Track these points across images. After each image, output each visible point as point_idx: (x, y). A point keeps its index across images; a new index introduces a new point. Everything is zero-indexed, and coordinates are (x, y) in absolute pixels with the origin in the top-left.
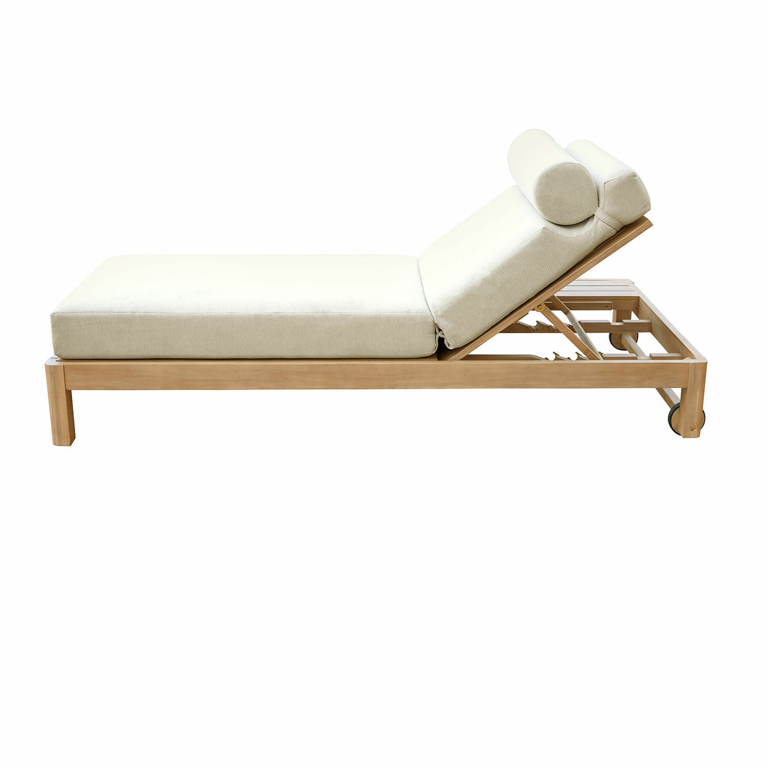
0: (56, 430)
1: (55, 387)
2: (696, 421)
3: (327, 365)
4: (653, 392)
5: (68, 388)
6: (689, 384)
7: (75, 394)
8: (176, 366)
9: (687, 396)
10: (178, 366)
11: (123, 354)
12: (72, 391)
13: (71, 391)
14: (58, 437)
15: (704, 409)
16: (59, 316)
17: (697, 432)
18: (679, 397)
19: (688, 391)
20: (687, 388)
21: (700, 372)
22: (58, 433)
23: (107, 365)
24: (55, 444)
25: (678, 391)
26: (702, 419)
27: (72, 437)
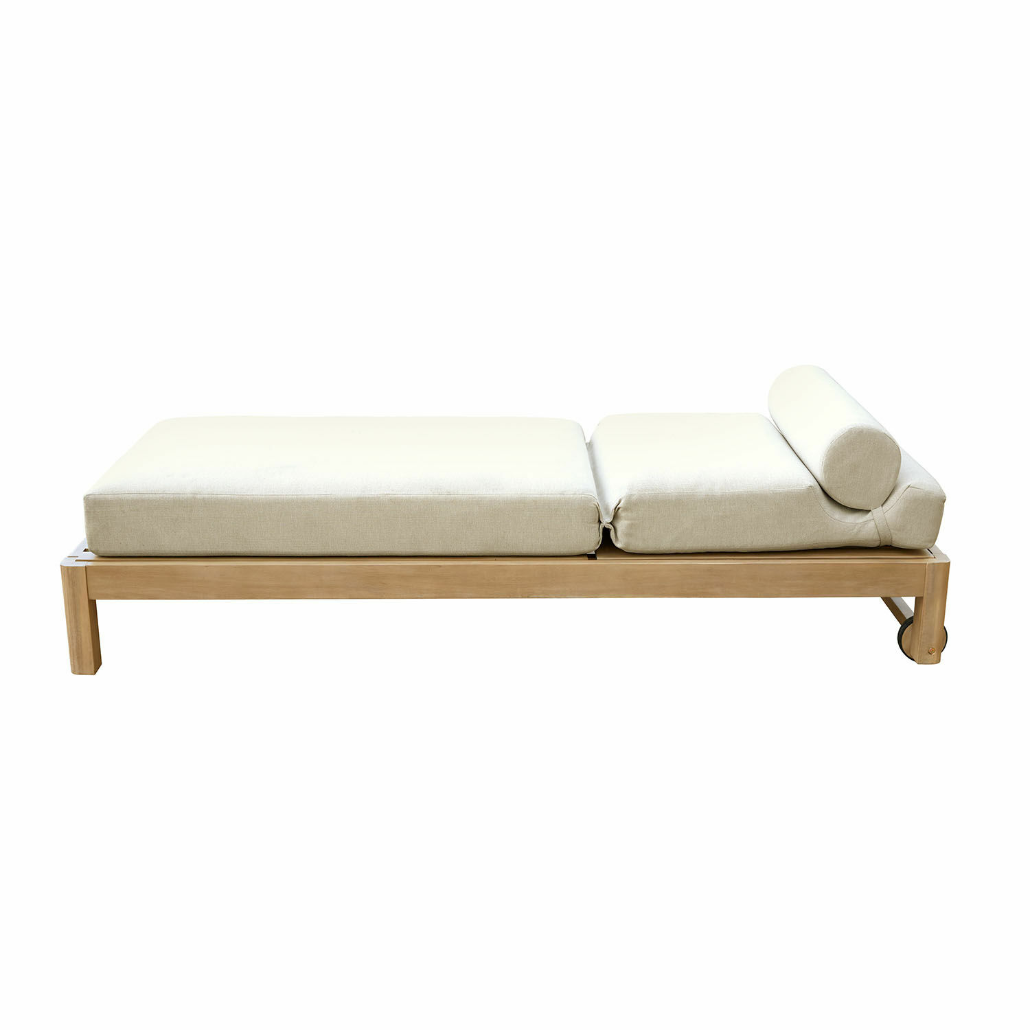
0: (75, 654)
1: (74, 595)
2: (935, 642)
3: (440, 566)
4: (877, 604)
5: (92, 598)
6: (925, 592)
7: (101, 605)
8: (235, 567)
9: (924, 608)
10: (239, 567)
11: (180, 550)
12: (97, 601)
13: (95, 601)
14: (79, 664)
15: (945, 625)
16: (95, 499)
17: (936, 656)
18: (913, 610)
19: (925, 601)
20: (922, 598)
21: (940, 577)
22: (78, 658)
23: (144, 567)
24: (74, 672)
25: (910, 602)
26: (943, 640)
27: (97, 663)
